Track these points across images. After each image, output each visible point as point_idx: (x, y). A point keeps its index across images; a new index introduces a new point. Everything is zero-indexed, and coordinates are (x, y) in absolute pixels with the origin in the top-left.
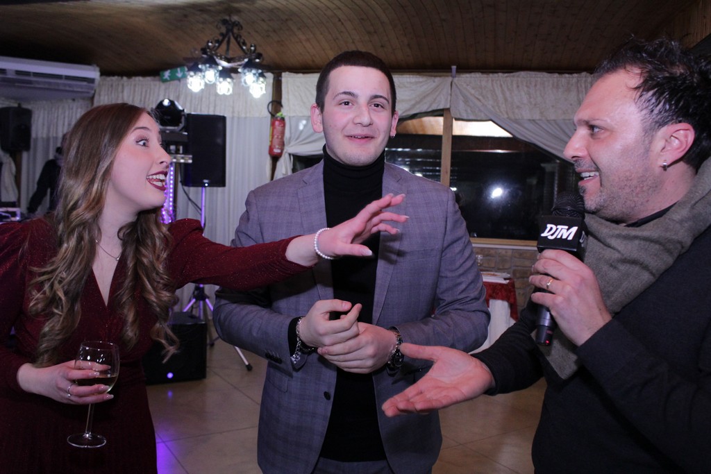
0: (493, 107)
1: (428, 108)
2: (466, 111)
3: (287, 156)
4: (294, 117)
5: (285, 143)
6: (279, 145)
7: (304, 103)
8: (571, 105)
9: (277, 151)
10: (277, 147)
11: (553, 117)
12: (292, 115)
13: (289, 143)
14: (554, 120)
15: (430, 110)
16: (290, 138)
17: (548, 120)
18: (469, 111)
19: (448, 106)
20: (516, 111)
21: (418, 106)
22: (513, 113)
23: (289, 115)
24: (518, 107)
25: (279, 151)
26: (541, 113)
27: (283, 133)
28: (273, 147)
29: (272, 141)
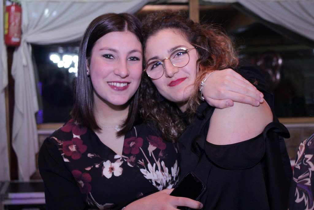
3: (25, 45)
5: (23, 31)
6: (17, 33)
9: (14, 40)
10: (15, 35)
13: (27, 31)
16: (28, 25)
25: (17, 40)
28: (9, 35)
29: (9, 29)
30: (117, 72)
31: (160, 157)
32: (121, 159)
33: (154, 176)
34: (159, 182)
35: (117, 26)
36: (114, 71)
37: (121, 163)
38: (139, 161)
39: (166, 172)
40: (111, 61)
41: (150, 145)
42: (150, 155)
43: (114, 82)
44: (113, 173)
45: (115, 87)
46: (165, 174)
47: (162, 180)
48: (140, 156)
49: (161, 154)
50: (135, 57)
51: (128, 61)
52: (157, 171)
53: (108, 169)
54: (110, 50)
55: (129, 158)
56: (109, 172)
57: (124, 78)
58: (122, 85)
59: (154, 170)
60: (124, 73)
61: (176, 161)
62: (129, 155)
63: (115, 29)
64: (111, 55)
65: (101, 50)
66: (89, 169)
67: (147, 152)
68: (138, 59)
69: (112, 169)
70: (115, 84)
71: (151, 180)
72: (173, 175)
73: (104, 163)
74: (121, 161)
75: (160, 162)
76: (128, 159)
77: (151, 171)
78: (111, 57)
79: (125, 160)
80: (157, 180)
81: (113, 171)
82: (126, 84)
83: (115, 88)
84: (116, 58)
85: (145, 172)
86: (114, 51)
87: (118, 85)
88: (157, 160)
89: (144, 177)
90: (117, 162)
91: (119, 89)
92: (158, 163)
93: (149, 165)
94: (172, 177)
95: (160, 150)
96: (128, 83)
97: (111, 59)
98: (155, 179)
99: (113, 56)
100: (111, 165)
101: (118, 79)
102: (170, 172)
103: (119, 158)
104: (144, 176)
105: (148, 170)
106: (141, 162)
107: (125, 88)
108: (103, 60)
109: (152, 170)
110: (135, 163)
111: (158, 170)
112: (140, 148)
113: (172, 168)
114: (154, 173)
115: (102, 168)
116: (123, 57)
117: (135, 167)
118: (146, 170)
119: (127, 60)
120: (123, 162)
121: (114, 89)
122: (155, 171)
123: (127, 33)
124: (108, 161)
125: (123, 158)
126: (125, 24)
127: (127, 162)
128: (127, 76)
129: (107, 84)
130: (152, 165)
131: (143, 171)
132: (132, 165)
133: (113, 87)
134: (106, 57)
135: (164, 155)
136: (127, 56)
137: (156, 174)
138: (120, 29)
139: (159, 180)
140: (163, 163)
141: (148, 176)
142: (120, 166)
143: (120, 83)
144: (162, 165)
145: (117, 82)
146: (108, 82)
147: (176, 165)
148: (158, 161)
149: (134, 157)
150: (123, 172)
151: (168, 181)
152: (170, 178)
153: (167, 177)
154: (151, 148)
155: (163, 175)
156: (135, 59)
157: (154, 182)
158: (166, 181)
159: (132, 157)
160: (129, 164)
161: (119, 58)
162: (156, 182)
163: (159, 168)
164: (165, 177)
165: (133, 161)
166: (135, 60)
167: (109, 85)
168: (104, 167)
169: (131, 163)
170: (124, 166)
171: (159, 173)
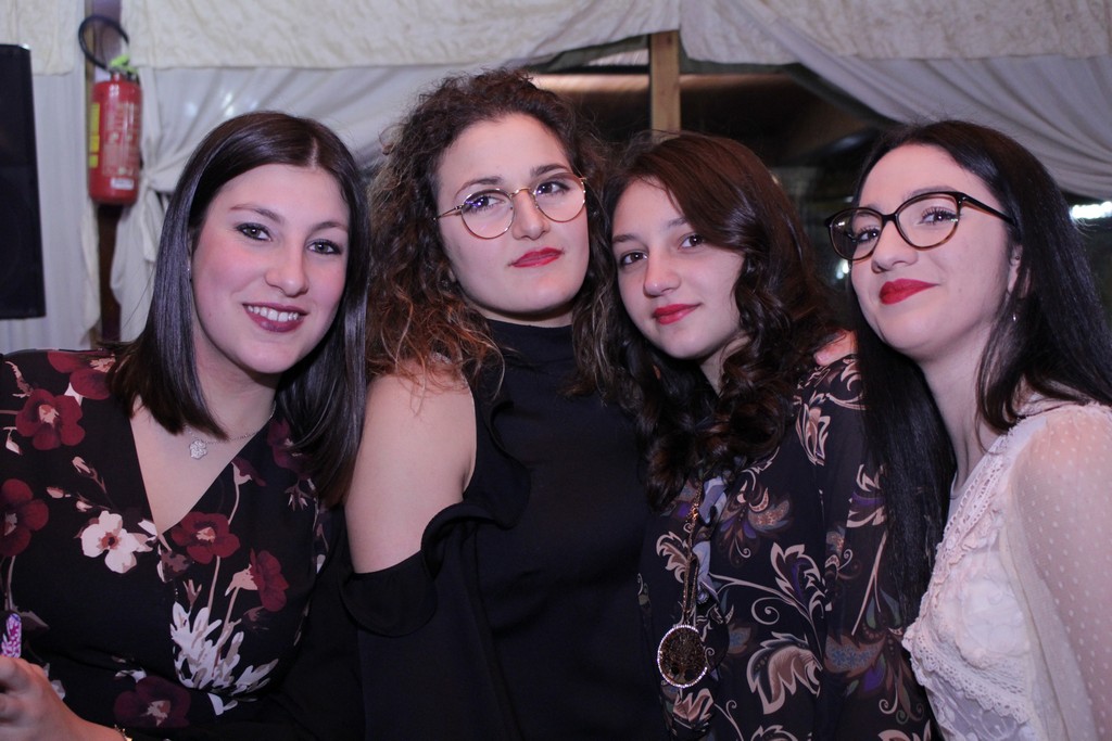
0: (810, 23)
1: (614, 33)
2: (726, 37)
3: (152, 199)
4: (169, 69)
5: (145, 158)
6: (128, 166)
7: (203, 23)
8: (1028, 12)
9: (119, 184)
10: (122, 171)
11: (980, 50)
12: (161, 62)
13: (158, 154)
14: (984, 60)
15: (619, 36)
16: (161, 140)
17: (966, 60)
18: (735, 40)
19: (673, 25)
20: (876, 34)
21: (580, 26)
22: (869, 39)
23: (152, 64)
24: (880, 23)
25: (127, 185)
26: (948, 39)
27: (137, 126)
28: (107, 172)
29: (100, 154)
30: (273, 278)
31: (246, 618)
32: (153, 539)
33: (193, 647)
34: (193, 669)
35: (289, 149)
36: (264, 276)
37: (143, 548)
38: (191, 582)
39: (228, 665)
40: (260, 246)
41: (246, 571)
42: (227, 592)
43: (261, 306)
44: (106, 552)
45: (265, 319)
46: (221, 666)
47: (205, 670)
48: (200, 573)
49: (253, 614)
50: (329, 243)
51: (308, 252)
52: (210, 642)
53: (103, 535)
54: (263, 212)
55: (173, 556)
56: (99, 543)
57: (294, 296)
58: (284, 317)
59: (205, 635)
60: (293, 283)
61: (275, 662)
62: (178, 549)
63: (281, 157)
64: (262, 229)
65: (235, 208)
66: (56, 494)
67: (225, 579)
68: (337, 250)
69: (111, 541)
70: (264, 312)
71: (179, 649)
72: (238, 683)
73: (105, 515)
74: (149, 543)
75: (236, 630)
76: (168, 555)
77: (197, 629)
78: (262, 235)
79: (160, 552)
80: (194, 662)
81: (109, 548)
82: (295, 316)
83: (264, 324)
84: (275, 239)
85: (181, 620)
86: (273, 216)
87: (273, 315)
88: (233, 619)
89: (169, 630)
90: (137, 539)
91: (275, 328)
92: (229, 627)
93: (204, 613)
94: (233, 687)
95: (261, 605)
96: (302, 314)
97: (261, 239)
98: (188, 655)
99: (266, 232)
100: (117, 531)
101: (275, 297)
102: (237, 672)
103: (150, 535)
104: (172, 626)
105: (192, 619)
106: (191, 589)
107: (291, 327)
108: (237, 241)
109: (201, 629)
110: (177, 579)
111: (214, 644)
112: (218, 558)
113: (251, 667)
114: (199, 641)
115: (91, 520)
116: (295, 237)
117: (168, 587)
118: (186, 616)
119: (305, 247)
120: (151, 549)
121: (261, 326)
122: (207, 639)
123: (314, 173)
124: (117, 518)
125: (158, 541)
126: (311, 147)
127: (159, 558)
128: (302, 292)
129: (242, 309)
130: (211, 621)
131: (178, 611)
132: (165, 577)
133: (258, 319)
134: (246, 234)
135: (257, 622)
136: (308, 238)
137: (203, 645)
138: (298, 159)
139: (198, 665)
140: (239, 637)
141: (181, 634)
142: (135, 553)
143: (280, 309)
144: (234, 641)
145: (270, 306)
146: (246, 305)
147: (265, 670)
148: (233, 624)
149: (185, 562)
150: (131, 573)
151: (214, 685)
152: (226, 684)
153: (220, 675)
154: (243, 580)
155: (216, 665)
156: (330, 249)
157: (181, 658)
158: (212, 682)
159: (181, 558)
160: (160, 567)
161: (282, 239)
162: (186, 664)
163: (222, 640)
164: (216, 673)
165: (177, 569)
166: (330, 253)
167: (248, 312)
168: (97, 522)
169: (167, 570)
170: (145, 561)
171: (212, 650)
